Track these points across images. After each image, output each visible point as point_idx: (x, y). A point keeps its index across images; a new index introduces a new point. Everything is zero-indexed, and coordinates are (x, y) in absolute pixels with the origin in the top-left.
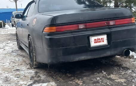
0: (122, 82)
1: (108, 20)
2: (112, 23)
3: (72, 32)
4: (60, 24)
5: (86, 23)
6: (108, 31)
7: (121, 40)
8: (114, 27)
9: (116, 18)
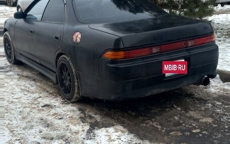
0: (210, 123)
1: (186, 40)
2: (190, 43)
3: (143, 58)
4: (128, 48)
5: (161, 45)
6: (186, 54)
7: (201, 66)
8: (192, 49)
9: (196, 36)
